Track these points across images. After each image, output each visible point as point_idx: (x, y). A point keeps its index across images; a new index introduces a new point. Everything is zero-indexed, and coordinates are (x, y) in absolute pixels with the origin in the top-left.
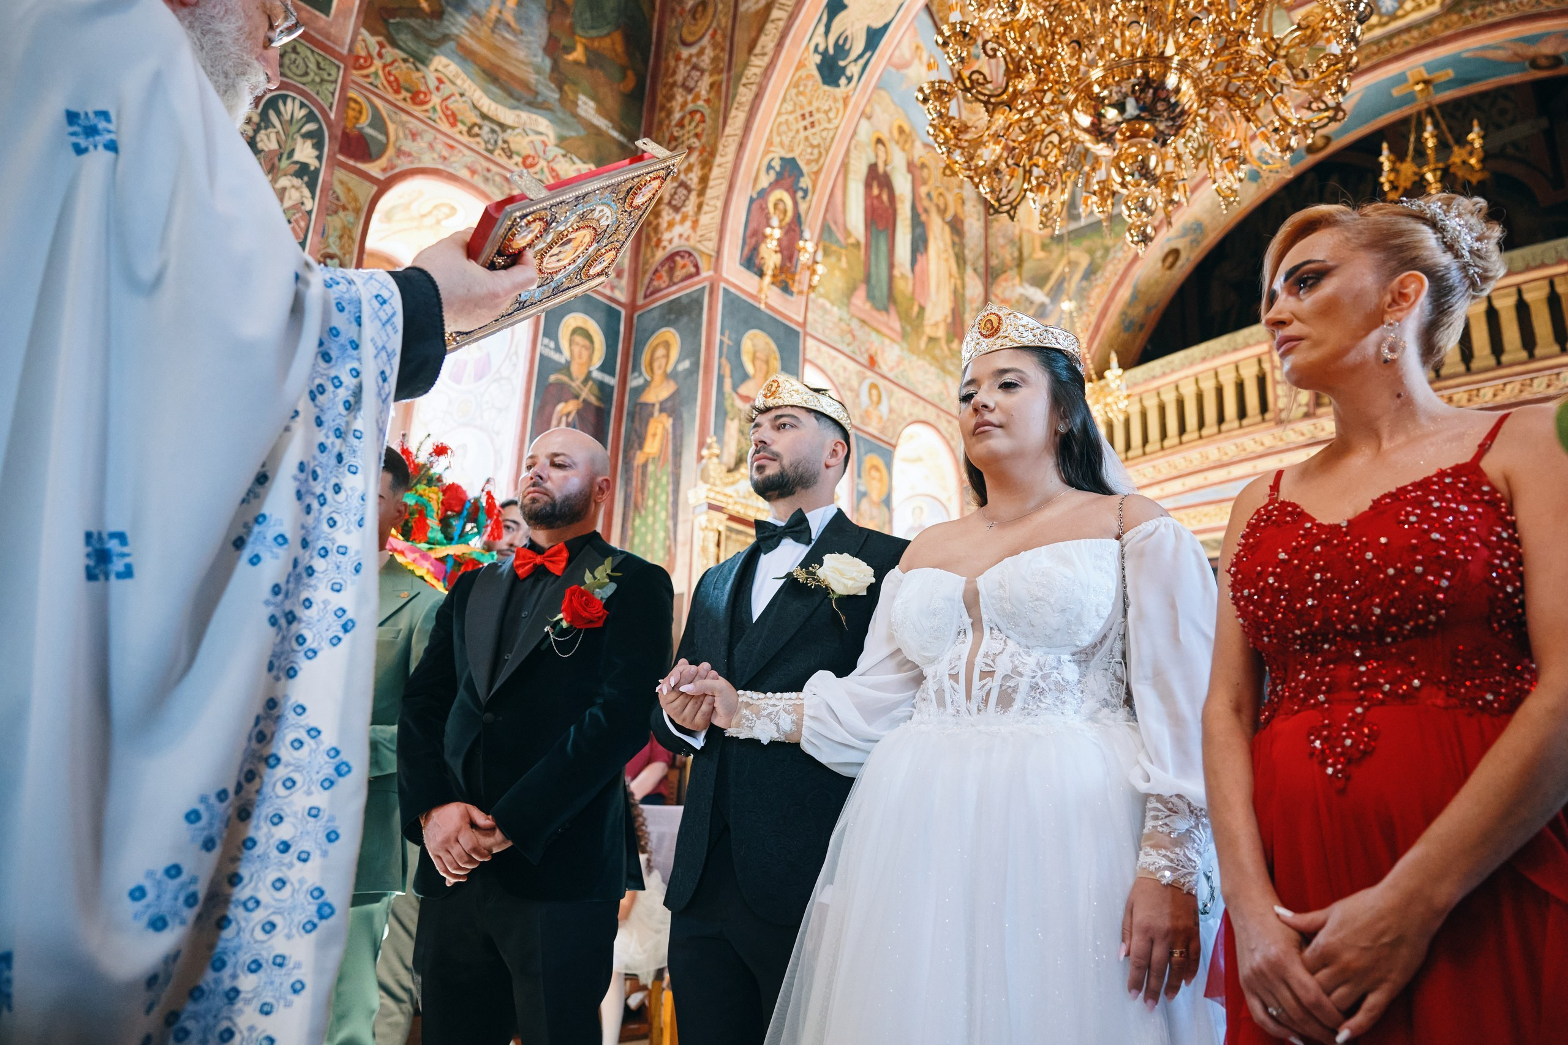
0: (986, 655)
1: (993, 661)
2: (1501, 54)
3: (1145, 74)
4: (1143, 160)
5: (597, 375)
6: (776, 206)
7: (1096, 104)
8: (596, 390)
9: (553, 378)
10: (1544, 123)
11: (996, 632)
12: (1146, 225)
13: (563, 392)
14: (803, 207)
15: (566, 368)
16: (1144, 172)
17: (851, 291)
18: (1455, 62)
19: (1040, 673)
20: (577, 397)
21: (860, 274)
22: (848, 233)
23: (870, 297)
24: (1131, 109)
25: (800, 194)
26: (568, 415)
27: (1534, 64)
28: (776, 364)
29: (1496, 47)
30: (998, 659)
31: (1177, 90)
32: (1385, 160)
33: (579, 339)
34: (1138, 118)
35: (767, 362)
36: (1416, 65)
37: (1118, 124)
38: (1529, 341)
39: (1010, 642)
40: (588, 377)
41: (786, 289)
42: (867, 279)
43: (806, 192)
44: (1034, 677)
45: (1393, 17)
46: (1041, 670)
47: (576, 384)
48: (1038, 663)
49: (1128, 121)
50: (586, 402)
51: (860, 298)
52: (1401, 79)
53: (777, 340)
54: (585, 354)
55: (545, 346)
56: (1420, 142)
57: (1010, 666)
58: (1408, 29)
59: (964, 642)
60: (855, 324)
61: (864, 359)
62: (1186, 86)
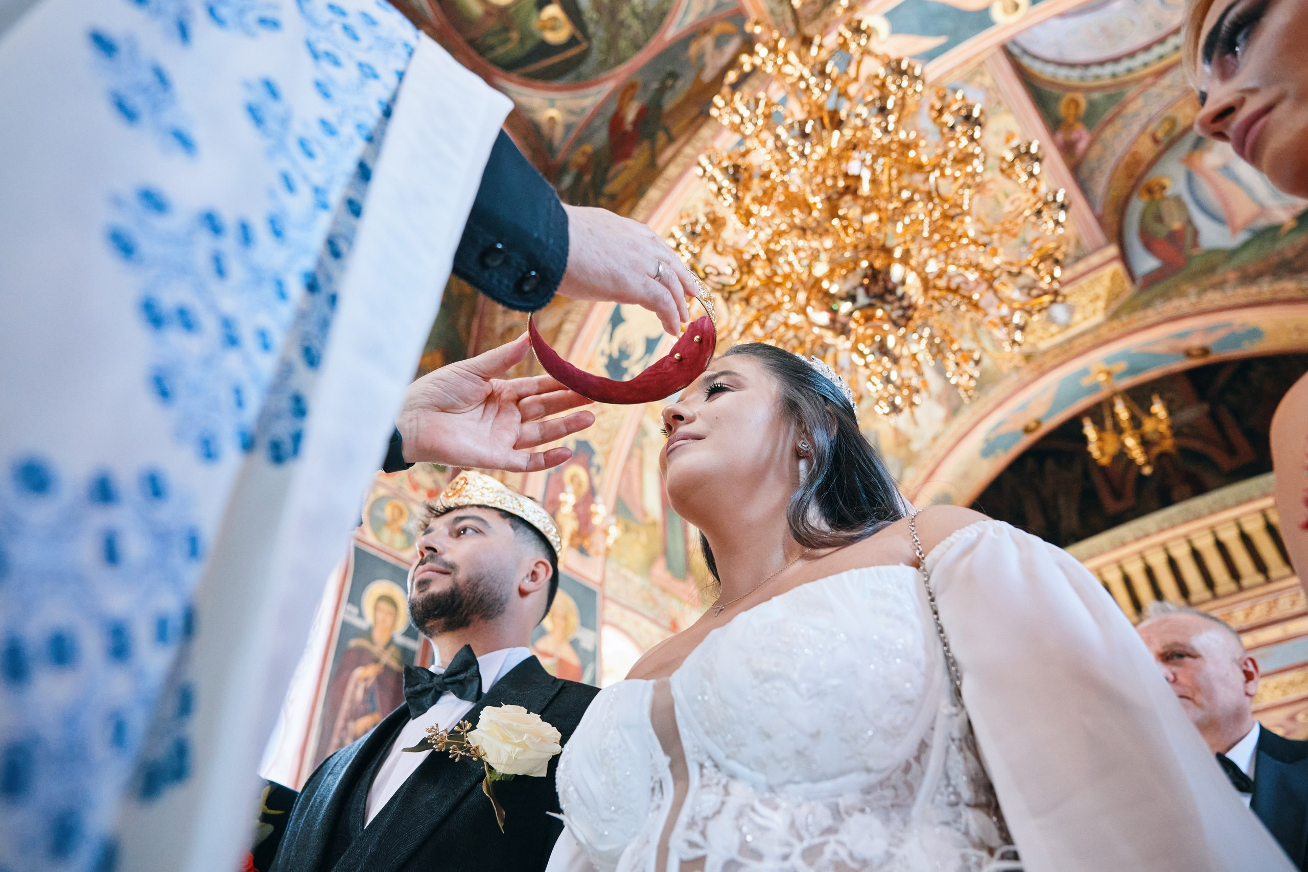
0: (691, 824)
1: (703, 834)
2: (1160, 348)
3: (871, 266)
4: (881, 341)
5: (400, 640)
6: (572, 480)
7: (828, 300)
8: (398, 654)
9: (353, 643)
10: (1205, 407)
11: (709, 770)
12: (894, 396)
13: (362, 657)
14: (597, 481)
15: (367, 634)
16: (883, 350)
17: (651, 562)
18: (1125, 355)
19: (798, 848)
20: (376, 661)
21: (657, 547)
22: (645, 514)
23: (669, 567)
24: (862, 299)
25: (593, 470)
26: (366, 680)
27: (1188, 354)
28: (574, 620)
29: (1156, 342)
30: (712, 827)
31: (903, 282)
32: (1090, 431)
33: (384, 606)
34: (871, 306)
35: (565, 618)
36: (1096, 360)
37: (850, 314)
38: (1261, 566)
39: (737, 788)
40: (391, 642)
41: (583, 551)
42: (665, 552)
43: (599, 468)
44: (786, 857)
45: (1067, 326)
46: (800, 838)
47: (377, 649)
48: (792, 824)
49: (860, 309)
50: (387, 668)
51: (659, 569)
52: (1085, 372)
53: (575, 598)
54: (389, 620)
55: (348, 613)
56: (1114, 415)
57: (736, 839)
58: (1083, 334)
59: (658, 807)
60: (656, 592)
61: (666, 623)
62: (912, 279)
